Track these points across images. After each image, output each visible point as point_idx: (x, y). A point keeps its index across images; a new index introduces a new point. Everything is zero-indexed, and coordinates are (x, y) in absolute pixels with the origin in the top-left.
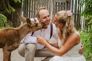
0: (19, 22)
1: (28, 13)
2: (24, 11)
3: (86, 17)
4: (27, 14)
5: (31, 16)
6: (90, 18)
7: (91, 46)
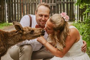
0: (4, 16)
1: (13, 4)
2: (8, 2)
3: (80, 6)
4: (12, 6)
5: (17, 7)
6: (84, 6)
7: (89, 39)
